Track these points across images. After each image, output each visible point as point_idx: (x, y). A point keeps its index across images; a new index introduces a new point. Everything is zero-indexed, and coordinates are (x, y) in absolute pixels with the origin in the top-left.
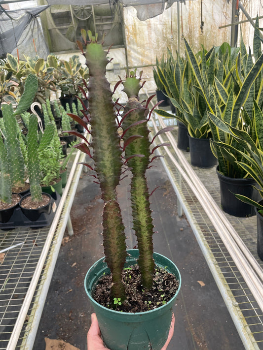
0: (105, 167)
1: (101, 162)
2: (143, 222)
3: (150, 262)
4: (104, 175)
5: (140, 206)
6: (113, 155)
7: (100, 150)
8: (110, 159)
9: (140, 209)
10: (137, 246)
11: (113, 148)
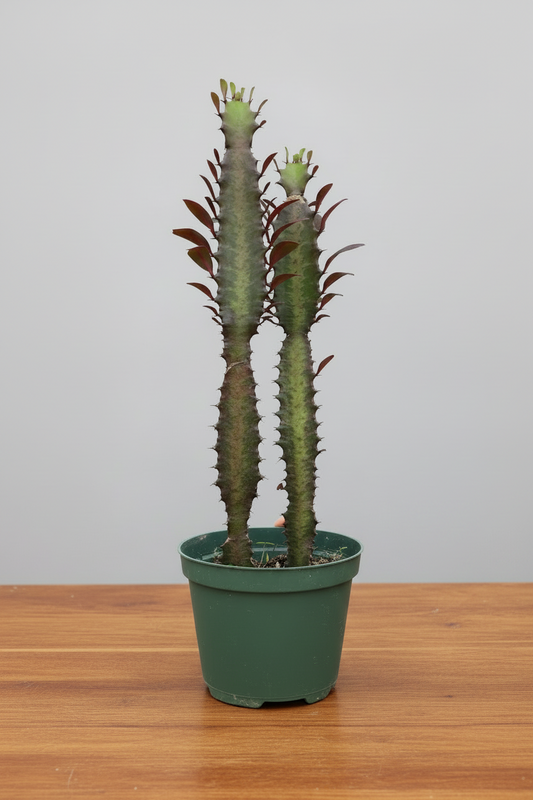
0: (236, 299)
1: (230, 289)
2: (300, 431)
3: (308, 518)
4: (232, 312)
5: (295, 397)
6: (251, 279)
7: (230, 269)
8: (246, 285)
9: (295, 405)
10: (284, 484)
11: (252, 266)
